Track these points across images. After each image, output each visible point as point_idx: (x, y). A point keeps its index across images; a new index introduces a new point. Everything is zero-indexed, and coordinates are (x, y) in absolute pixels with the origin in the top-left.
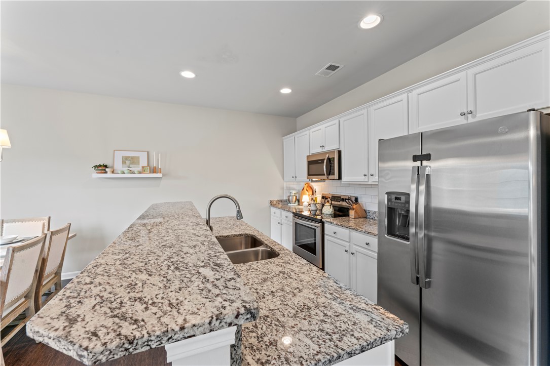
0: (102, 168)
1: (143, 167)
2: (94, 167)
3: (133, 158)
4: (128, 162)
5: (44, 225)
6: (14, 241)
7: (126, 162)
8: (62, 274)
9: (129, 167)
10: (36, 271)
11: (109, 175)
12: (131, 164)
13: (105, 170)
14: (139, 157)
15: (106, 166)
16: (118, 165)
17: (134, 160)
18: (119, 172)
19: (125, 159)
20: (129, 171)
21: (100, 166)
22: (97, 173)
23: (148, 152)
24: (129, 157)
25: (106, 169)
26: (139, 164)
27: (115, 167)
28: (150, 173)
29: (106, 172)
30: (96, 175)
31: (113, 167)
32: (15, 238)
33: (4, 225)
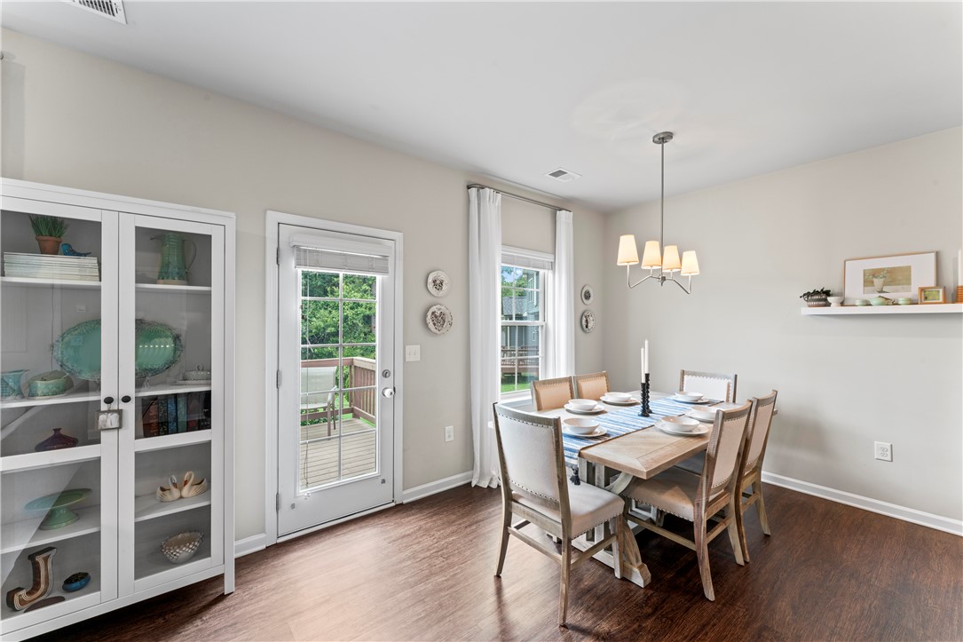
0: (821, 296)
1: (922, 290)
2: (804, 295)
3: (891, 271)
4: (878, 282)
5: (729, 386)
6: (699, 401)
7: (873, 282)
8: (763, 472)
9: (882, 292)
10: (739, 454)
11: (835, 309)
12: (885, 284)
13: (826, 300)
14: (908, 269)
15: (828, 293)
16: (855, 289)
17: (896, 277)
18: (857, 304)
19: (870, 278)
20: (882, 300)
21: (816, 293)
22: (810, 306)
23: (938, 255)
24: (883, 270)
25: (829, 298)
26: (909, 284)
27: (847, 294)
28: (945, 301)
29: (828, 305)
30: (807, 310)
31: (841, 294)
32: (700, 398)
33: (685, 377)
